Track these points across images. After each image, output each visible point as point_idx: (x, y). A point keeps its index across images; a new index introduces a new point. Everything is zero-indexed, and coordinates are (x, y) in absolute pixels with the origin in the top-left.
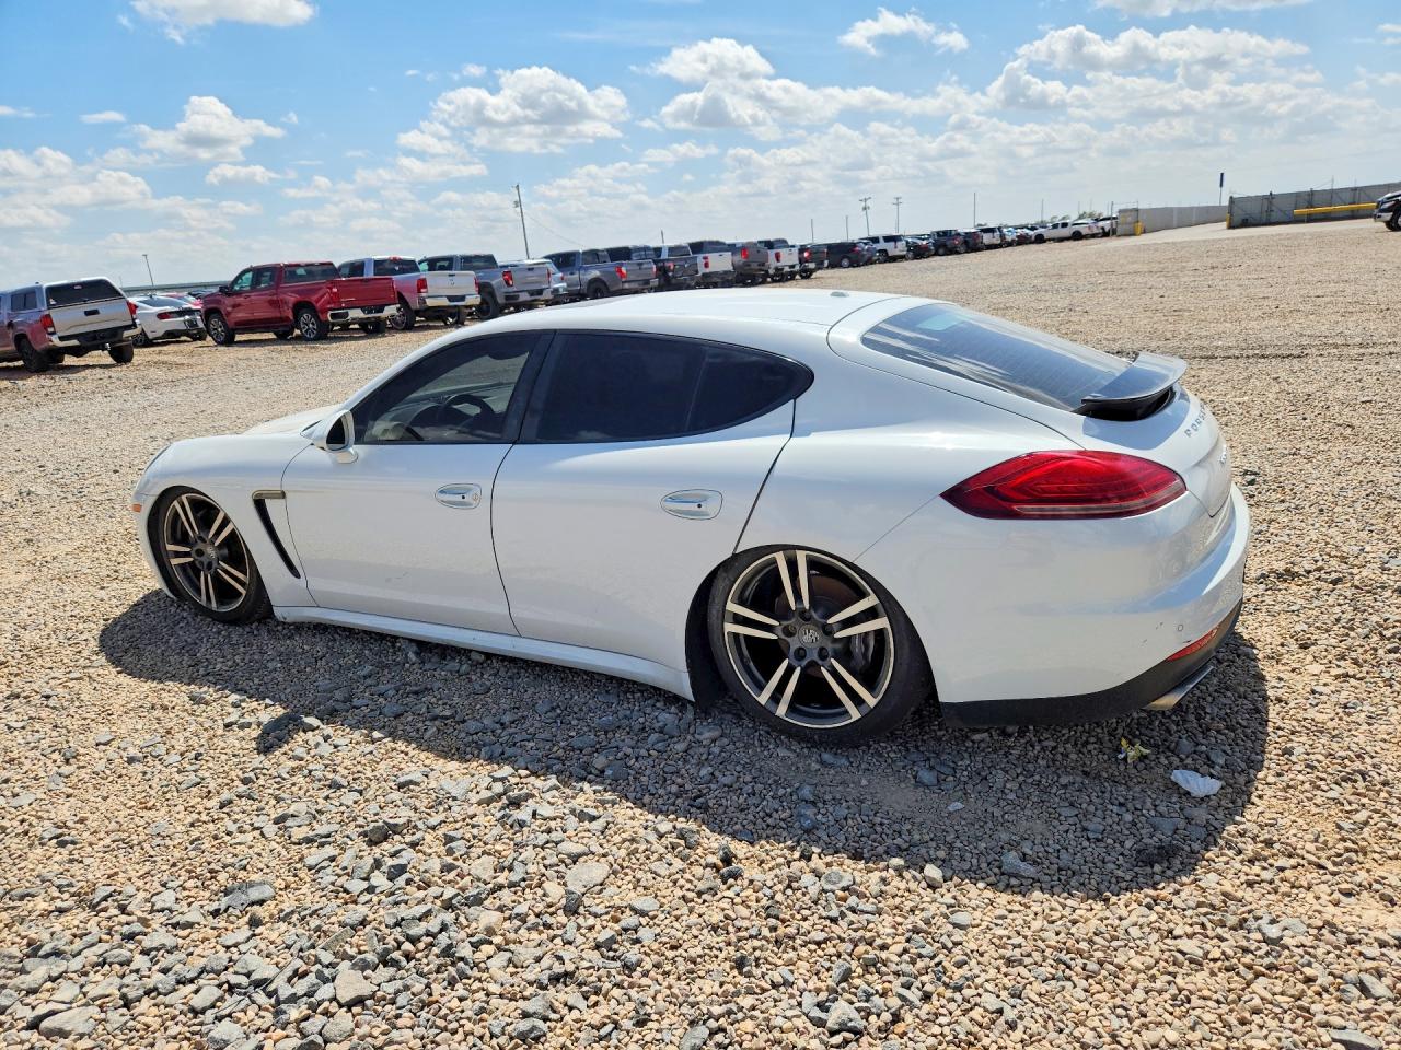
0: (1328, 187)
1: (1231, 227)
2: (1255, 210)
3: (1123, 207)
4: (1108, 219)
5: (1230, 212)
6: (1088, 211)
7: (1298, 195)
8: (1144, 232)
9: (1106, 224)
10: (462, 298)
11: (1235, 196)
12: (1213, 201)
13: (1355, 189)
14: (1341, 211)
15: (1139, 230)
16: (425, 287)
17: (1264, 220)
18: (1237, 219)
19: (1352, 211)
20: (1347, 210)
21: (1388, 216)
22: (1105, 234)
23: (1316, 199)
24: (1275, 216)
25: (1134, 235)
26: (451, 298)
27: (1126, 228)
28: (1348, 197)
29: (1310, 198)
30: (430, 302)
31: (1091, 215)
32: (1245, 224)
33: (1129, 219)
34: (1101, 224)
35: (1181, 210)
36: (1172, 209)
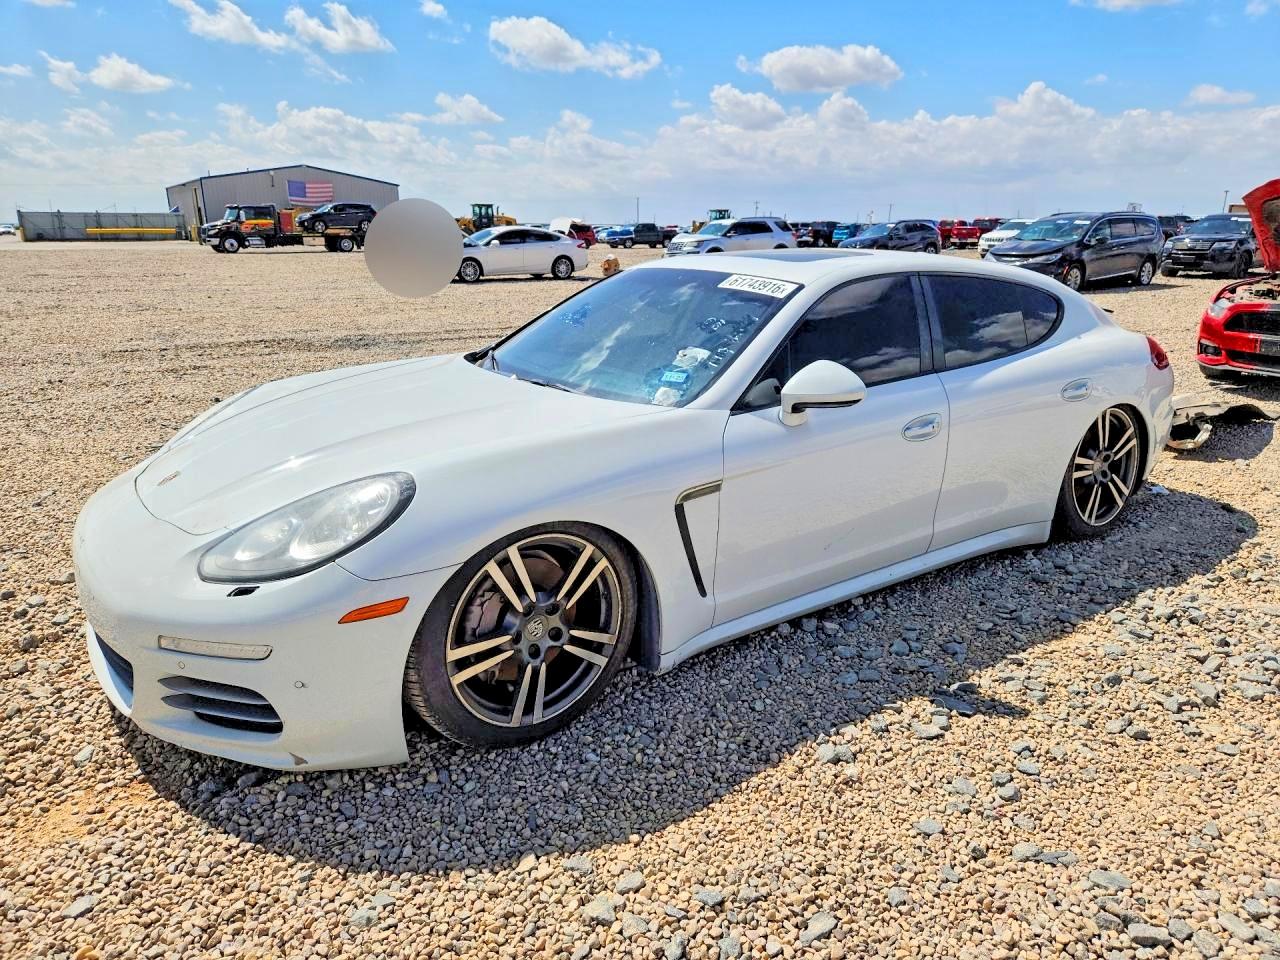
0: (111, 211)
2: (47, 226)
7: (86, 215)
13: (135, 215)
14: (126, 233)
18: (31, 234)
19: (139, 234)
20: (133, 233)
21: (216, 241)
23: (103, 220)
24: (68, 233)
28: (132, 221)
29: (98, 219)
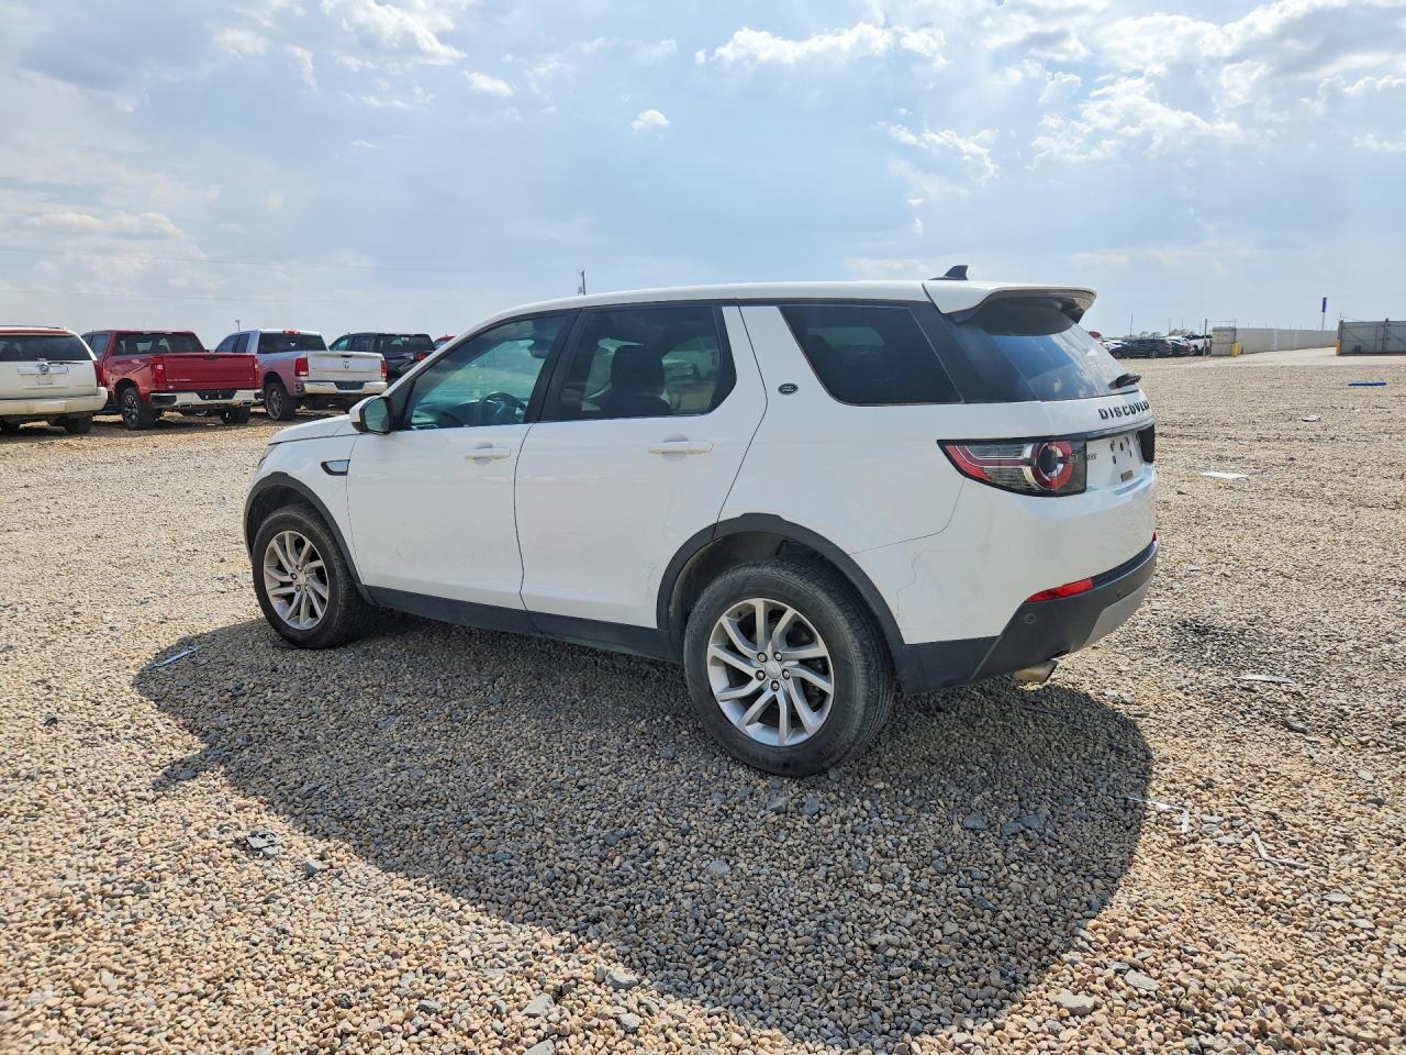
1: (1341, 353)
3: (1217, 325)
4: (1203, 337)
5: (1340, 337)
6: (1179, 329)
8: (1242, 353)
9: (1200, 343)
10: (360, 385)
11: (1345, 321)
12: (1314, 326)
15: (1236, 351)
16: (306, 369)
17: (1379, 348)
22: (1198, 353)
25: (1230, 355)
26: (339, 384)
27: (1225, 349)
30: (309, 388)
31: (1182, 332)
32: (1357, 351)
33: (1225, 339)
34: (1194, 342)
35: (1282, 332)
36: (1270, 332)
